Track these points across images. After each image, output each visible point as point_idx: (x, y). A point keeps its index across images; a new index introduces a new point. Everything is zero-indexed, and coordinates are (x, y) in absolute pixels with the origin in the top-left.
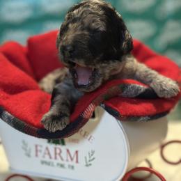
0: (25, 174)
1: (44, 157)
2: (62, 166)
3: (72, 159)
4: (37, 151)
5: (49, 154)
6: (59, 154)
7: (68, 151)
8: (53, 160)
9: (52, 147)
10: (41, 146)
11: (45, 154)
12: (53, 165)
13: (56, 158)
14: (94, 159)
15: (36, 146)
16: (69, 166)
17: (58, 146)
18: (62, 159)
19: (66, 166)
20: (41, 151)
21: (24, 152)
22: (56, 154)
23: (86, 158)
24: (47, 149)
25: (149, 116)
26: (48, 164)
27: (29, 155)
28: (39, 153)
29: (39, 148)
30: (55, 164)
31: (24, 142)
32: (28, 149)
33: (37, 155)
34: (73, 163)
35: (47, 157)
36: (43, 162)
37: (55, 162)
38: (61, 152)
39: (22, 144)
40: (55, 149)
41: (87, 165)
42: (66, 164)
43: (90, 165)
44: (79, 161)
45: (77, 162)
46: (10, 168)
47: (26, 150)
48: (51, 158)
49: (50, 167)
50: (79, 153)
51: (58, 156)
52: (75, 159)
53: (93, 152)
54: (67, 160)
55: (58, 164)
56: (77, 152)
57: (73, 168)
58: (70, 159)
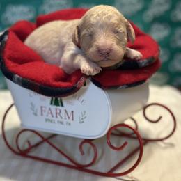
0: (33, 129)
1: (47, 116)
2: (62, 123)
3: (69, 118)
4: (42, 111)
5: (51, 113)
6: (59, 114)
7: (66, 111)
8: (54, 118)
9: (53, 108)
10: (45, 107)
11: (48, 113)
12: (54, 123)
13: (57, 117)
14: (85, 118)
15: (42, 107)
16: (67, 123)
17: (58, 107)
18: (62, 118)
19: (65, 123)
20: (45, 111)
21: (32, 112)
22: (57, 114)
24: (50, 109)
25: (127, 85)
26: (51, 121)
27: (36, 115)
28: (43, 113)
29: (43, 109)
30: (56, 122)
31: (32, 104)
32: (35, 109)
33: (42, 114)
34: (70, 121)
35: (50, 115)
36: (47, 120)
37: (56, 120)
38: (60, 112)
39: (30, 106)
40: (56, 109)
41: (80, 123)
42: (65, 121)
43: (83, 122)
44: (75, 119)
45: (73, 120)
46: (22, 125)
47: (33, 110)
50: (74, 113)
52: (71, 118)
53: (85, 112)
54: (65, 119)
55: (58, 122)
56: (73, 112)
57: (70, 124)
58: (67, 117)
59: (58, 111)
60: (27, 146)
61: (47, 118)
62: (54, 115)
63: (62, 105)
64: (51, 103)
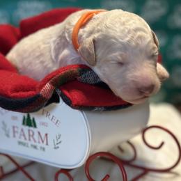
1: (20, 138)
2: (35, 147)
3: (43, 142)
4: (14, 132)
5: (24, 135)
6: (32, 136)
7: (39, 133)
9: (26, 128)
10: (17, 128)
11: (21, 135)
12: (27, 146)
13: (30, 140)
14: (60, 142)
15: (14, 127)
16: (41, 148)
17: (32, 128)
18: (35, 141)
19: (38, 148)
20: (17, 132)
21: (4, 132)
22: (29, 135)
23: (54, 141)
24: (22, 130)
26: (24, 144)
27: (8, 135)
28: (16, 134)
29: (16, 129)
30: (29, 145)
31: (3, 123)
32: (7, 129)
33: (14, 136)
34: (44, 145)
35: (23, 137)
36: (20, 143)
38: (33, 134)
40: (29, 131)
41: (55, 148)
42: (39, 145)
43: (58, 147)
44: (49, 143)
45: (47, 144)
47: (5, 130)
48: (25, 139)
50: (48, 136)
51: (31, 139)
52: (45, 142)
53: (60, 136)
54: (39, 142)
55: (32, 145)
56: (46, 135)
57: (44, 149)
58: (41, 141)
59: (31, 134)
61: (20, 140)
62: (27, 137)
63: (35, 126)
64: (24, 123)
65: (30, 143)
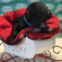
1: (13, 48)
2: (18, 51)
3: (20, 50)
6: (17, 48)
7: (19, 47)
13: (16, 49)
19: (19, 52)
23: (24, 50)
27: (9, 47)
30: (16, 51)
33: (11, 47)
35: (14, 48)
41: (24, 52)
45: (22, 51)
48: (15, 49)
49: (14, 51)
52: (21, 50)
55: (17, 51)
56: (21, 47)
57: (20, 52)
59: (17, 47)
60: (6, 59)
65: (16, 50)
